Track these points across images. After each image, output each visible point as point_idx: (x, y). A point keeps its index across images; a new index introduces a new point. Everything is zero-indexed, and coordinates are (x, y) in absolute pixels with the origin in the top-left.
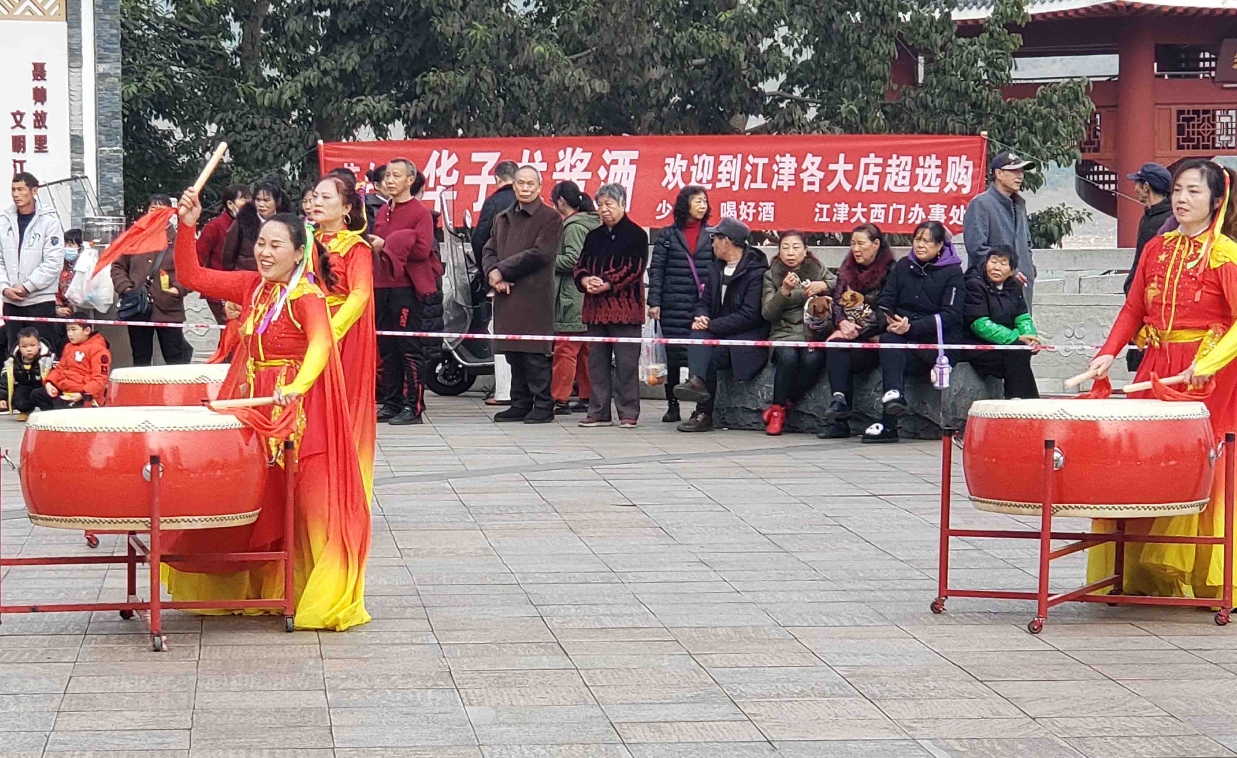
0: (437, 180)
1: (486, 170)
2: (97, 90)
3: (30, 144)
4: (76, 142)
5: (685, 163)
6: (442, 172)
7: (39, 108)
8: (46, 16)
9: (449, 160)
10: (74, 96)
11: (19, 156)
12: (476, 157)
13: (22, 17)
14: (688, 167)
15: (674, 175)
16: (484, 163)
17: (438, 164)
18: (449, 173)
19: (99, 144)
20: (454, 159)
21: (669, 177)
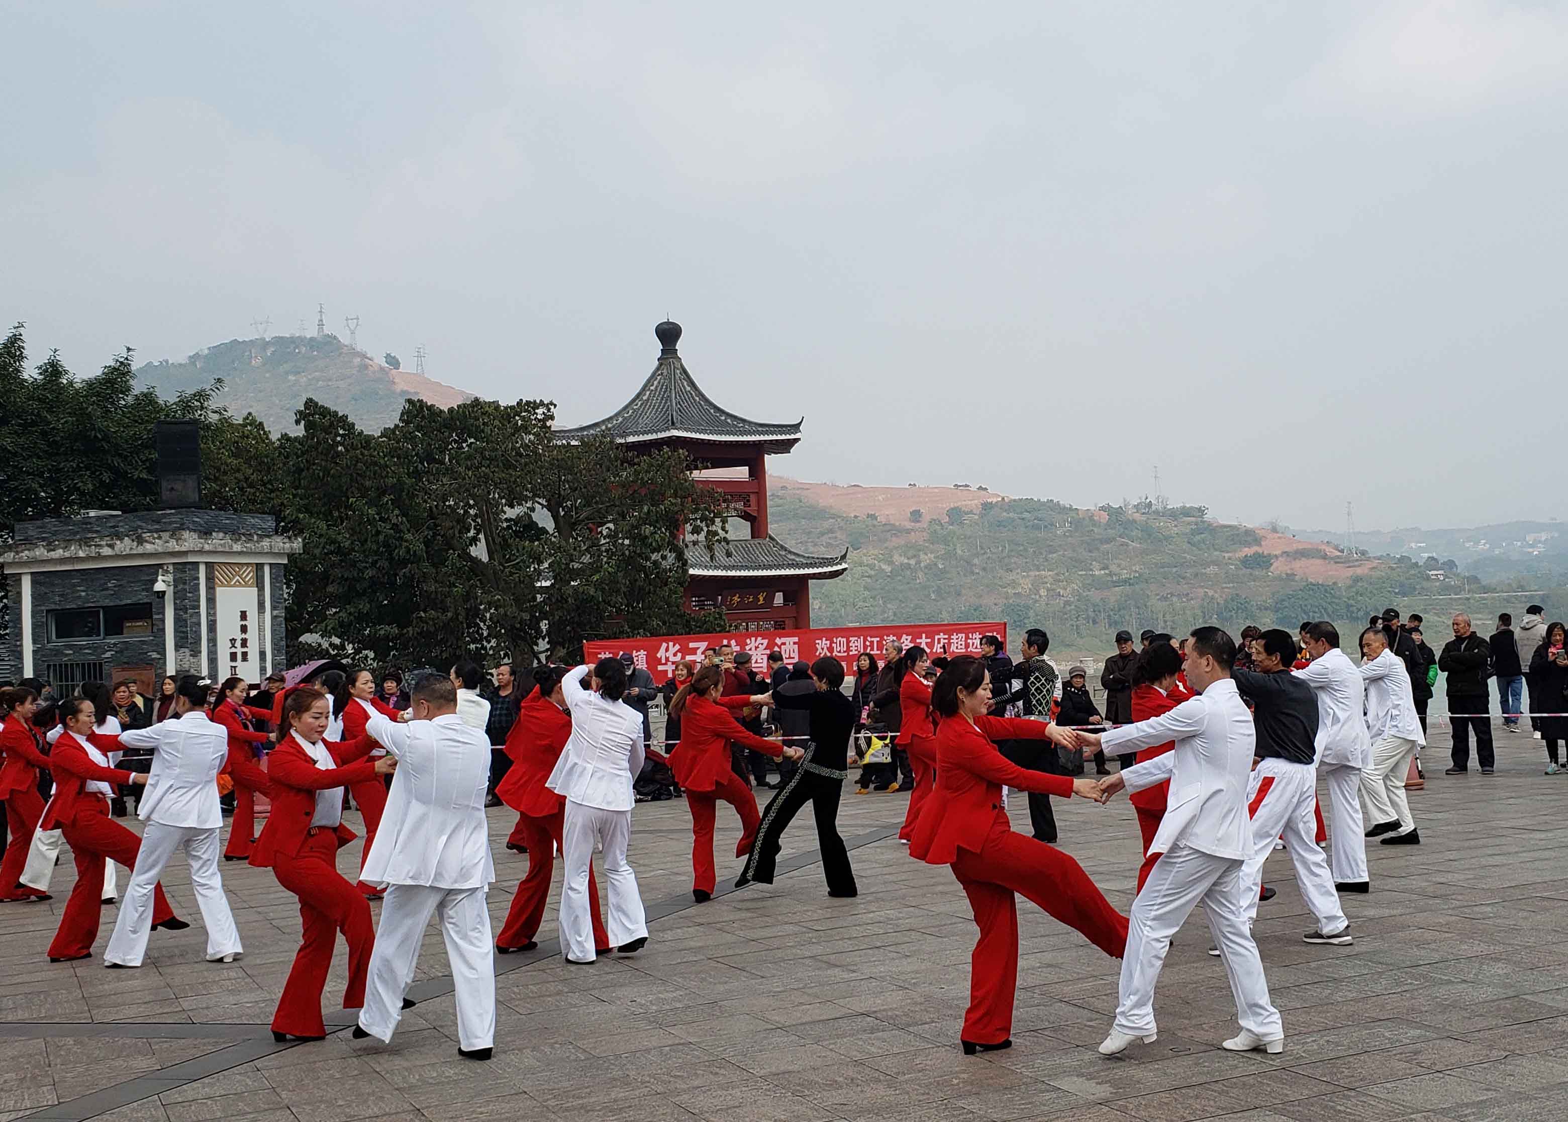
0: (667, 659)
1: (699, 652)
2: (272, 625)
3: (239, 656)
4: (262, 654)
5: (828, 642)
6: (670, 654)
7: (244, 636)
8: (246, 585)
9: (674, 648)
10: (261, 629)
11: (234, 664)
12: (692, 645)
13: (234, 586)
14: (831, 644)
15: (823, 649)
16: (698, 648)
17: (667, 650)
18: (675, 655)
19: (273, 655)
20: (677, 647)
21: (820, 650)
